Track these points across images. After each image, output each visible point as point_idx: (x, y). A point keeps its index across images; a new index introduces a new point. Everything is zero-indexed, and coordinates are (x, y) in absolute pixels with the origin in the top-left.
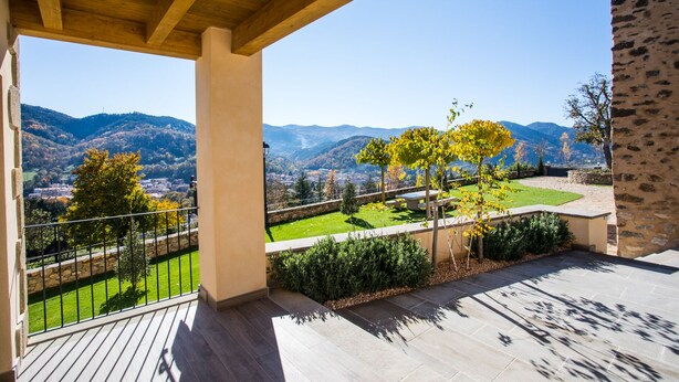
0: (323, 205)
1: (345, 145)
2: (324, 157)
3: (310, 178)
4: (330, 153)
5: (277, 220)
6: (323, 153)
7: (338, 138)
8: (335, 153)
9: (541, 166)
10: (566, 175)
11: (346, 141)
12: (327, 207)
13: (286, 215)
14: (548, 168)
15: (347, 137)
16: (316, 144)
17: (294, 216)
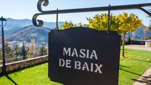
0: (38, 59)
1: (27, 29)
2: (15, 35)
3: (9, 46)
4: (19, 33)
5: (11, 69)
6: (15, 33)
7: (23, 26)
8: (22, 33)
9: (129, 40)
10: (144, 44)
11: (27, 27)
12: (40, 60)
13: (17, 66)
14: (133, 41)
15: (27, 25)
16: (10, 28)
17: (22, 66)
